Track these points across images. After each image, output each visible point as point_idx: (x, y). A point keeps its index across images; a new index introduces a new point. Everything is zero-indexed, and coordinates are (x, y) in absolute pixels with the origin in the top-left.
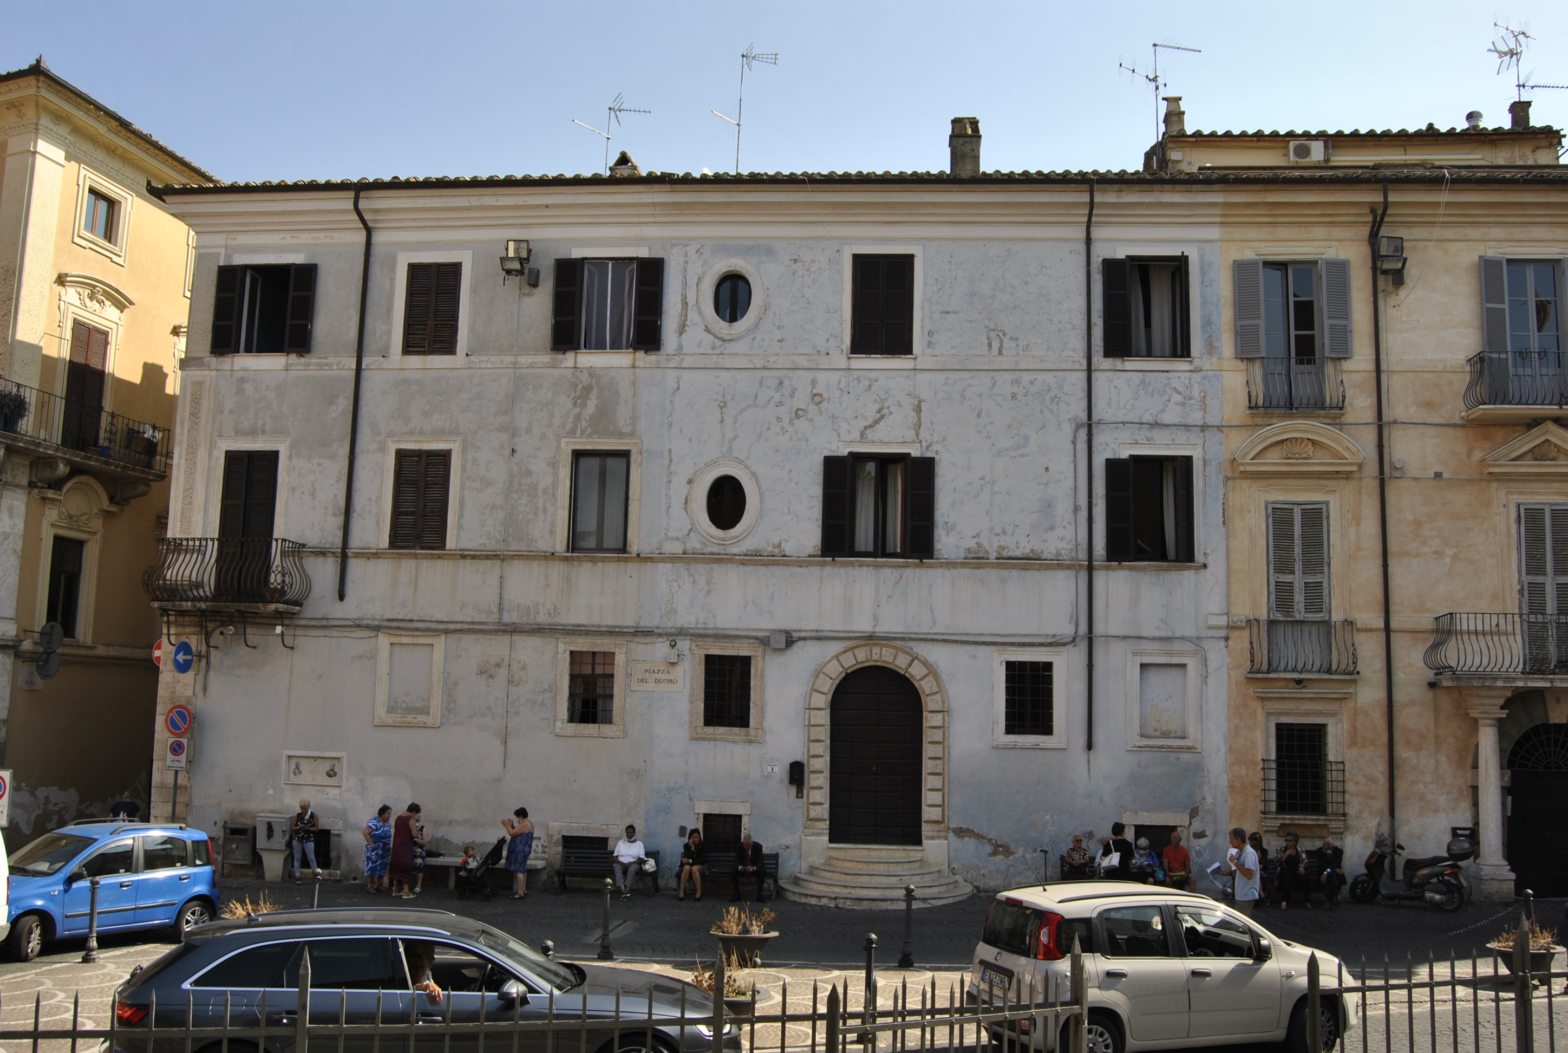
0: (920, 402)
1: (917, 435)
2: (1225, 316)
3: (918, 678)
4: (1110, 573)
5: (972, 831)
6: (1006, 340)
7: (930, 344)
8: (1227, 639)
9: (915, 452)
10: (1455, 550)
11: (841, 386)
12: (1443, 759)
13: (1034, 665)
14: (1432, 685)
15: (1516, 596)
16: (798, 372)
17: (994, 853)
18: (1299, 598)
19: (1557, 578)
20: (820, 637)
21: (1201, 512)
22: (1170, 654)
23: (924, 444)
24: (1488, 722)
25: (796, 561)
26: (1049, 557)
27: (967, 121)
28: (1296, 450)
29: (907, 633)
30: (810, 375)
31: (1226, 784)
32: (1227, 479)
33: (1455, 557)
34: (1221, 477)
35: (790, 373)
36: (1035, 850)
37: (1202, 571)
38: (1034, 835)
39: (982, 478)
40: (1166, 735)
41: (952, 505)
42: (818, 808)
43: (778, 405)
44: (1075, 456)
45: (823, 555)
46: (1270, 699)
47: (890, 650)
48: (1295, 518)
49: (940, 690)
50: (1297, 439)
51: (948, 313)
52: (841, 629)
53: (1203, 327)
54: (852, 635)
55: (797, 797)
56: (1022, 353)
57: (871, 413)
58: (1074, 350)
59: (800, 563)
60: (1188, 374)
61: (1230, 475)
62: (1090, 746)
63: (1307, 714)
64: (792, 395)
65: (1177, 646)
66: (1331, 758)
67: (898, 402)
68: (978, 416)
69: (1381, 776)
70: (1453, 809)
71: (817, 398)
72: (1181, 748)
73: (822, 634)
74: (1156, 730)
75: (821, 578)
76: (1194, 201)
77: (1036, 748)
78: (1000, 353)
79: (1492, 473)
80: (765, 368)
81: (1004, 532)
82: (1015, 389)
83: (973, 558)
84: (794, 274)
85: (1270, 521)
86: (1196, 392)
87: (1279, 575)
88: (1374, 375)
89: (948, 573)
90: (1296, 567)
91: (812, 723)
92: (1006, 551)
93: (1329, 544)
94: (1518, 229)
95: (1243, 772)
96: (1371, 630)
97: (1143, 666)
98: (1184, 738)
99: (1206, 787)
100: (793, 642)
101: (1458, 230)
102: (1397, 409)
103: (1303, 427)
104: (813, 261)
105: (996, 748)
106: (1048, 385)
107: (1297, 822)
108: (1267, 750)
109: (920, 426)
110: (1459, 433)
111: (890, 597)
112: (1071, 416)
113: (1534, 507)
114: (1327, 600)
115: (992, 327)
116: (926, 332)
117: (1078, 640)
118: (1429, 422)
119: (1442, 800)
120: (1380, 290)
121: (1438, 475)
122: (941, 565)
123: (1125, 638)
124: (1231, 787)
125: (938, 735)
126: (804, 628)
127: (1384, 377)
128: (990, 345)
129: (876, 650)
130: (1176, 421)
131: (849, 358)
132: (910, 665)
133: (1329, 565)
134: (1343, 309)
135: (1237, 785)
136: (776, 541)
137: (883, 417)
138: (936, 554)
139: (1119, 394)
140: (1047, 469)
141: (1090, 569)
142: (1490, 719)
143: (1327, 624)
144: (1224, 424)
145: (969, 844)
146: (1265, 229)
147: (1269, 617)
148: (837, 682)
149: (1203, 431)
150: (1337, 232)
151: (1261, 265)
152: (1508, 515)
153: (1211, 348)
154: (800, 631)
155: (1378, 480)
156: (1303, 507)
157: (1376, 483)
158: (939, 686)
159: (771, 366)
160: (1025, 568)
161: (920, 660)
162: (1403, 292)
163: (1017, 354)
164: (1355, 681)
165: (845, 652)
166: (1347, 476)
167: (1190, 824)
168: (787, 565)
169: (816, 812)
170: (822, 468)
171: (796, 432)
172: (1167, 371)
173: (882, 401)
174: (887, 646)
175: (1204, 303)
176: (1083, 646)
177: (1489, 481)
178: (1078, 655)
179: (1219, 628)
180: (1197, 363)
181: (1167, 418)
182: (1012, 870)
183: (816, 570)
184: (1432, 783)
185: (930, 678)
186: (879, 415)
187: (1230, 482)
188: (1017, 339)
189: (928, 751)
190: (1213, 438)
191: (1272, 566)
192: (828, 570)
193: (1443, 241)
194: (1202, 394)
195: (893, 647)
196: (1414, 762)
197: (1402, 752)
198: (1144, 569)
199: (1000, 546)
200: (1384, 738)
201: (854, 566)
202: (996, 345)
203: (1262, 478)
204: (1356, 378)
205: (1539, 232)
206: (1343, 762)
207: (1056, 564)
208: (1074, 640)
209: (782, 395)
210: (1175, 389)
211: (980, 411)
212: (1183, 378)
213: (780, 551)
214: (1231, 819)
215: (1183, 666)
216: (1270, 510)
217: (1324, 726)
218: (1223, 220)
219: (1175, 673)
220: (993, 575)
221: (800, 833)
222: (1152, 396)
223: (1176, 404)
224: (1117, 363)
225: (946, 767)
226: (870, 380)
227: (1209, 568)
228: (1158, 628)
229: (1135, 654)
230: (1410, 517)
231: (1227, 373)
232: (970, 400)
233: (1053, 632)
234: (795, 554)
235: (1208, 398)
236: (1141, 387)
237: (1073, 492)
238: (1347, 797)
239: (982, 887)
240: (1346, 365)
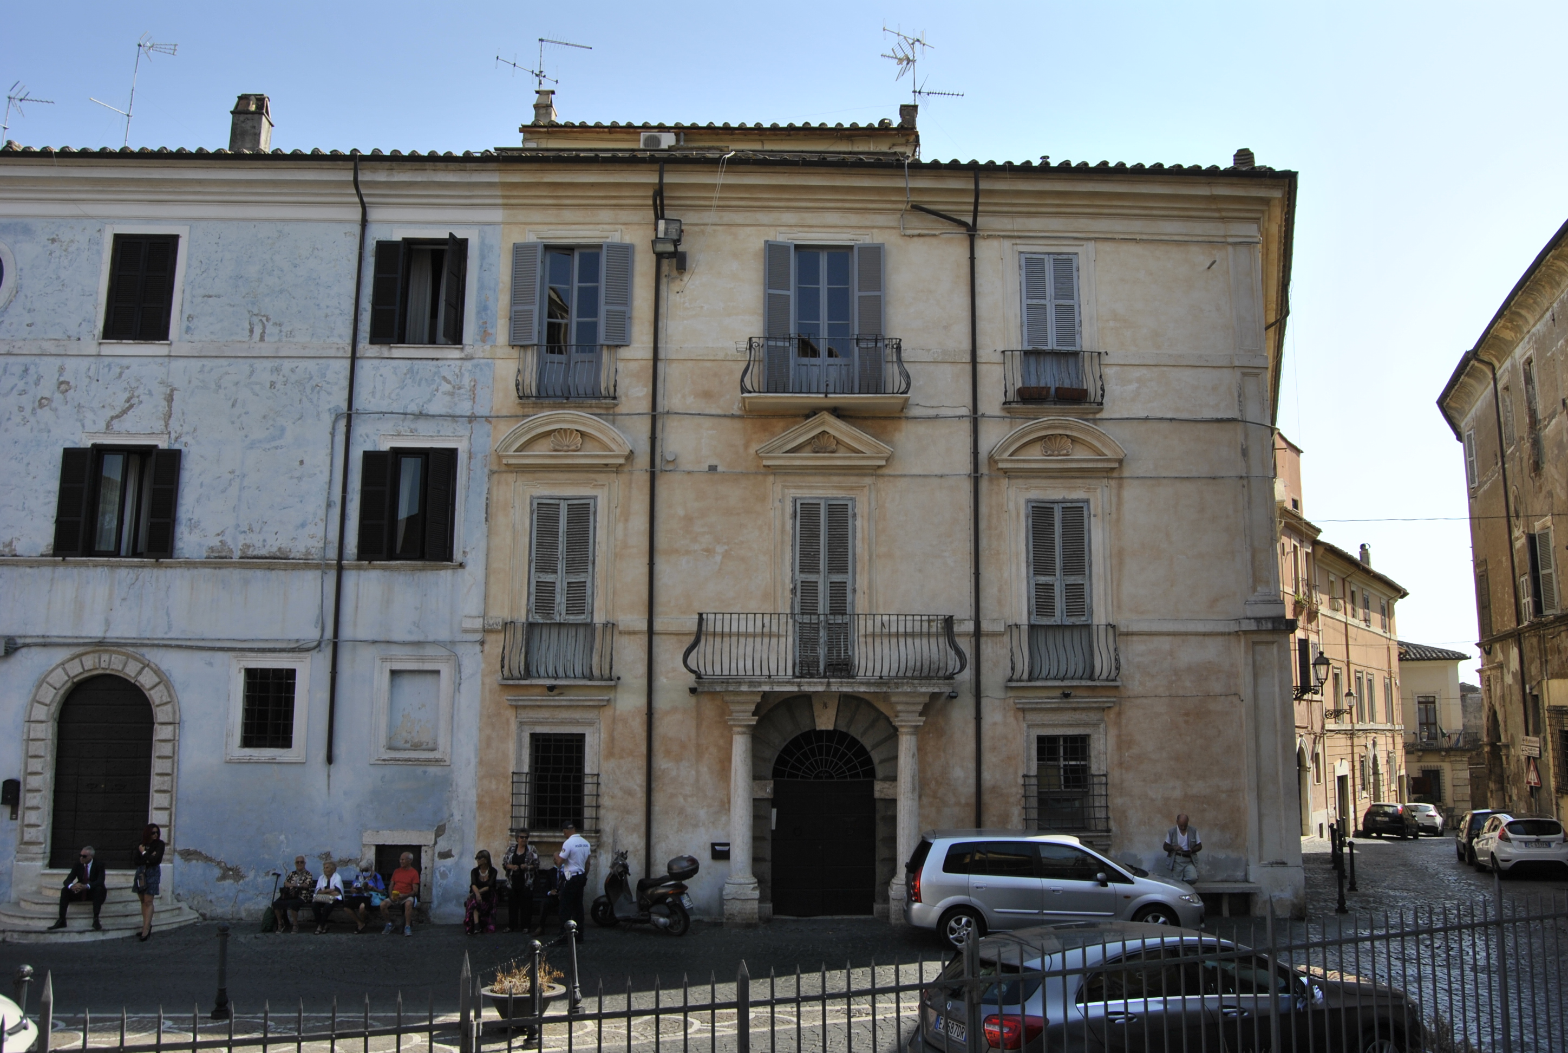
0: (172, 391)
1: (167, 426)
2: (502, 303)
3: (148, 687)
4: (362, 572)
5: (200, 853)
6: (269, 326)
7: (188, 330)
8: (482, 643)
9: (163, 444)
10: (726, 547)
11: (91, 374)
12: (704, 769)
13: (277, 672)
14: (693, 691)
15: (788, 595)
16: (45, 358)
17: (223, 877)
18: (560, 599)
19: (830, 576)
20: (46, 644)
21: (463, 508)
22: (422, 659)
23: (173, 435)
24: (739, 729)
25: (26, 561)
26: (298, 556)
27: (253, 98)
28: (567, 442)
29: (140, 639)
30: (58, 361)
31: (475, 799)
32: (492, 472)
33: (726, 555)
34: (486, 471)
35: (37, 360)
36: (267, 874)
37: (460, 571)
38: (267, 857)
39: (232, 472)
40: (416, 747)
41: (198, 501)
42: (33, 830)
43: (23, 392)
44: (332, 448)
45: (54, 555)
46: (525, 707)
47: (120, 657)
48: (561, 514)
49: (171, 700)
50: (565, 430)
51: (210, 296)
52: (69, 634)
53: (478, 313)
54: (81, 641)
55: (11, 819)
56: (284, 339)
57: (119, 402)
58: (340, 336)
59: (32, 563)
60: (459, 362)
61: (495, 468)
62: (330, 759)
63: (562, 723)
64: (37, 383)
65: (429, 651)
66: (587, 770)
67: (150, 391)
68: (233, 405)
69: (638, 789)
70: (713, 823)
71: (63, 386)
72: (429, 760)
73: (48, 640)
74: (406, 742)
75: (52, 579)
76: (469, 180)
77: (272, 762)
78: (262, 339)
79: (768, 466)
80: (9, 354)
81: (251, 530)
82: (274, 378)
83: (216, 558)
84: (51, 254)
85: (535, 516)
86: (466, 381)
87: (540, 575)
88: (652, 363)
89: (188, 573)
90: (559, 566)
91: (31, 737)
92: (251, 549)
93: (594, 542)
94: (810, 215)
95: (494, 787)
96: (634, 633)
97: (394, 673)
98: (433, 750)
99: (454, 803)
100: (16, 649)
101: (749, 214)
102: (673, 399)
103: (568, 417)
104: (72, 241)
105: (229, 762)
106: (310, 373)
107: (545, 840)
108: (519, 761)
109: (170, 417)
110: (737, 424)
111: (124, 599)
112: (331, 406)
113: (811, 501)
114: (590, 601)
115: (256, 311)
116: (185, 316)
117: (323, 645)
118: (707, 412)
119: (702, 813)
120: (663, 275)
121: (713, 468)
122: (180, 565)
123: (374, 642)
124: (480, 803)
125: (166, 749)
126: (30, 633)
127: (661, 366)
128: (251, 331)
129: (105, 657)
130: (443, 412)
131: (100, 344)
132: (140, 672)
133: (594, 563)
134: (624, 295)
135: (487, 800)
136: (7, 539)
137: (131, 406)
138: (177, 553)
139: (384, 383)
140: (302, 462)
141: (340, 569)
142: (740, 726)
143: (589, 626)
144: (493, 414)
145: (197, 867)
146: (550, 212)
147: (527, 619)
148: (62, 692)
149: (470, 422)
150: (624, 215)
151: (540, 251)
152: (783, 510)
153: (485, 335)
154: (25, 637)
155: (648, 474)
156: (570, 502)
157: (646, 477)
158: (170, 695)
159: (16, 351)
160: (270, 568)
161: (152, 669)
162: (686, 278)
163: (280, 340)
164: (615, 687)
165: (72, 659)
166: (618, 469)
167: (436, 843)
168: (17, 566)
169: (30, 834)
170: (61, 460)
171: (38, 422)
172: (437, 359)
173: (133, 390)
174: (119, 653)
175: (482, 287)
176: (328, 652)
177: (765, 475)
178: (323, 660)
179: (475, 631)
180: (468, 350)
181: (434, 409)
182: (241, 895)
183: (47, 571)
184: (692, 796)
185: (161, 687)
186: (127, 405)
187: (496, 476)
188: (280, 325)
189: (158, 766)
190: (481, 429)
191: (533, 565)
192: (61, 570)
193: (732, 225)
194: (473, 384)
195: (124, 654)
196: (674, 773)
197: (662, 763)
198: (397, 569)
199: (245, 544)
200: (643, 749)
201: (88, 566)
202: (258, 330)
203: (529, 472)
204: (633, 366)
205: (832, 218)
206: (598, 775)
207: (305, 564)
208: (319, 645)
209: (27, 383)
210: (444, 378)
211: (236, 401)
212: (453, 366)
213: (11, 550)
214: (479, 837)
215: (438, 672)
216: (535, 506)
217: (583, 736)
218: (505, 201)
219: (430, 679)
220: (235, 575)
221: (12, 858)
222: (419, 385)
223: (444, 393)
224: (384, 351)
225: (175, 784)
226: (121, 367)
227: (468, 568)
228: (410, 632)
229: (384, 660)
230: (681, 512)
231: (501, 361)
232: (225, 388)
233: (297, 637)
234: (26, 554)
235: (478, 387)
236: (408, 376)
237: (327, 487)
238: (602, 812)
239: (208, 915)
240: (623, 353)
